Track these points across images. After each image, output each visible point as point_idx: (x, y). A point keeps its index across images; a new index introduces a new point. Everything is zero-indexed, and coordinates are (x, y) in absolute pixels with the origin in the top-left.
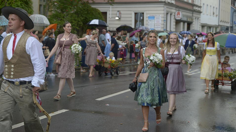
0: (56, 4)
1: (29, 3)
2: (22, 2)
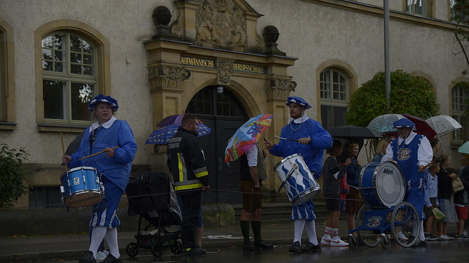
1: (432, 106)
2: (418, 106)
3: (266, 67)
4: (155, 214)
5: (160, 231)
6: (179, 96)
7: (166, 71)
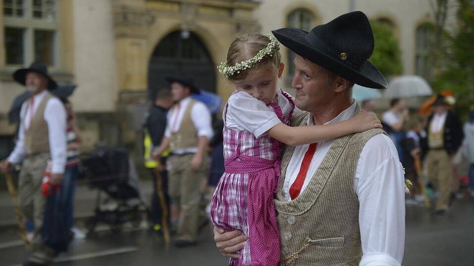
0: (449, 51)
3: (231, 10)
4: (113, 188)
5: (119, 206)
6: (143, 42)
7: (131, 17)
